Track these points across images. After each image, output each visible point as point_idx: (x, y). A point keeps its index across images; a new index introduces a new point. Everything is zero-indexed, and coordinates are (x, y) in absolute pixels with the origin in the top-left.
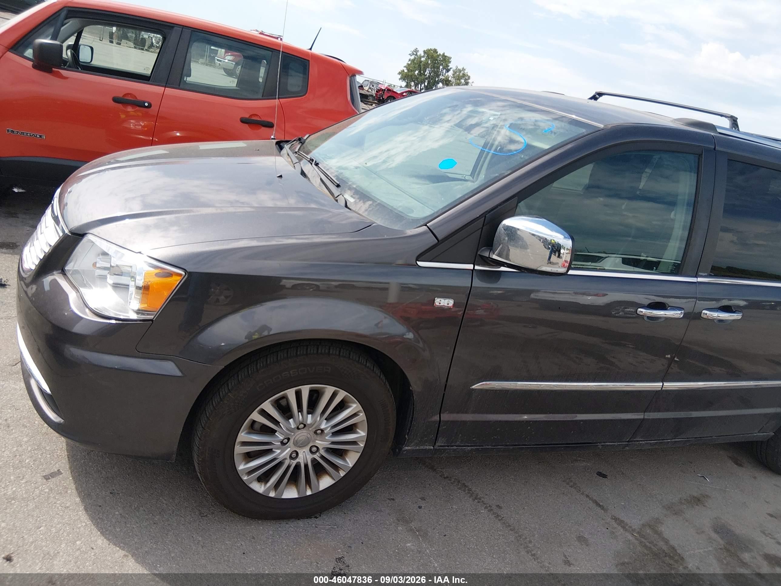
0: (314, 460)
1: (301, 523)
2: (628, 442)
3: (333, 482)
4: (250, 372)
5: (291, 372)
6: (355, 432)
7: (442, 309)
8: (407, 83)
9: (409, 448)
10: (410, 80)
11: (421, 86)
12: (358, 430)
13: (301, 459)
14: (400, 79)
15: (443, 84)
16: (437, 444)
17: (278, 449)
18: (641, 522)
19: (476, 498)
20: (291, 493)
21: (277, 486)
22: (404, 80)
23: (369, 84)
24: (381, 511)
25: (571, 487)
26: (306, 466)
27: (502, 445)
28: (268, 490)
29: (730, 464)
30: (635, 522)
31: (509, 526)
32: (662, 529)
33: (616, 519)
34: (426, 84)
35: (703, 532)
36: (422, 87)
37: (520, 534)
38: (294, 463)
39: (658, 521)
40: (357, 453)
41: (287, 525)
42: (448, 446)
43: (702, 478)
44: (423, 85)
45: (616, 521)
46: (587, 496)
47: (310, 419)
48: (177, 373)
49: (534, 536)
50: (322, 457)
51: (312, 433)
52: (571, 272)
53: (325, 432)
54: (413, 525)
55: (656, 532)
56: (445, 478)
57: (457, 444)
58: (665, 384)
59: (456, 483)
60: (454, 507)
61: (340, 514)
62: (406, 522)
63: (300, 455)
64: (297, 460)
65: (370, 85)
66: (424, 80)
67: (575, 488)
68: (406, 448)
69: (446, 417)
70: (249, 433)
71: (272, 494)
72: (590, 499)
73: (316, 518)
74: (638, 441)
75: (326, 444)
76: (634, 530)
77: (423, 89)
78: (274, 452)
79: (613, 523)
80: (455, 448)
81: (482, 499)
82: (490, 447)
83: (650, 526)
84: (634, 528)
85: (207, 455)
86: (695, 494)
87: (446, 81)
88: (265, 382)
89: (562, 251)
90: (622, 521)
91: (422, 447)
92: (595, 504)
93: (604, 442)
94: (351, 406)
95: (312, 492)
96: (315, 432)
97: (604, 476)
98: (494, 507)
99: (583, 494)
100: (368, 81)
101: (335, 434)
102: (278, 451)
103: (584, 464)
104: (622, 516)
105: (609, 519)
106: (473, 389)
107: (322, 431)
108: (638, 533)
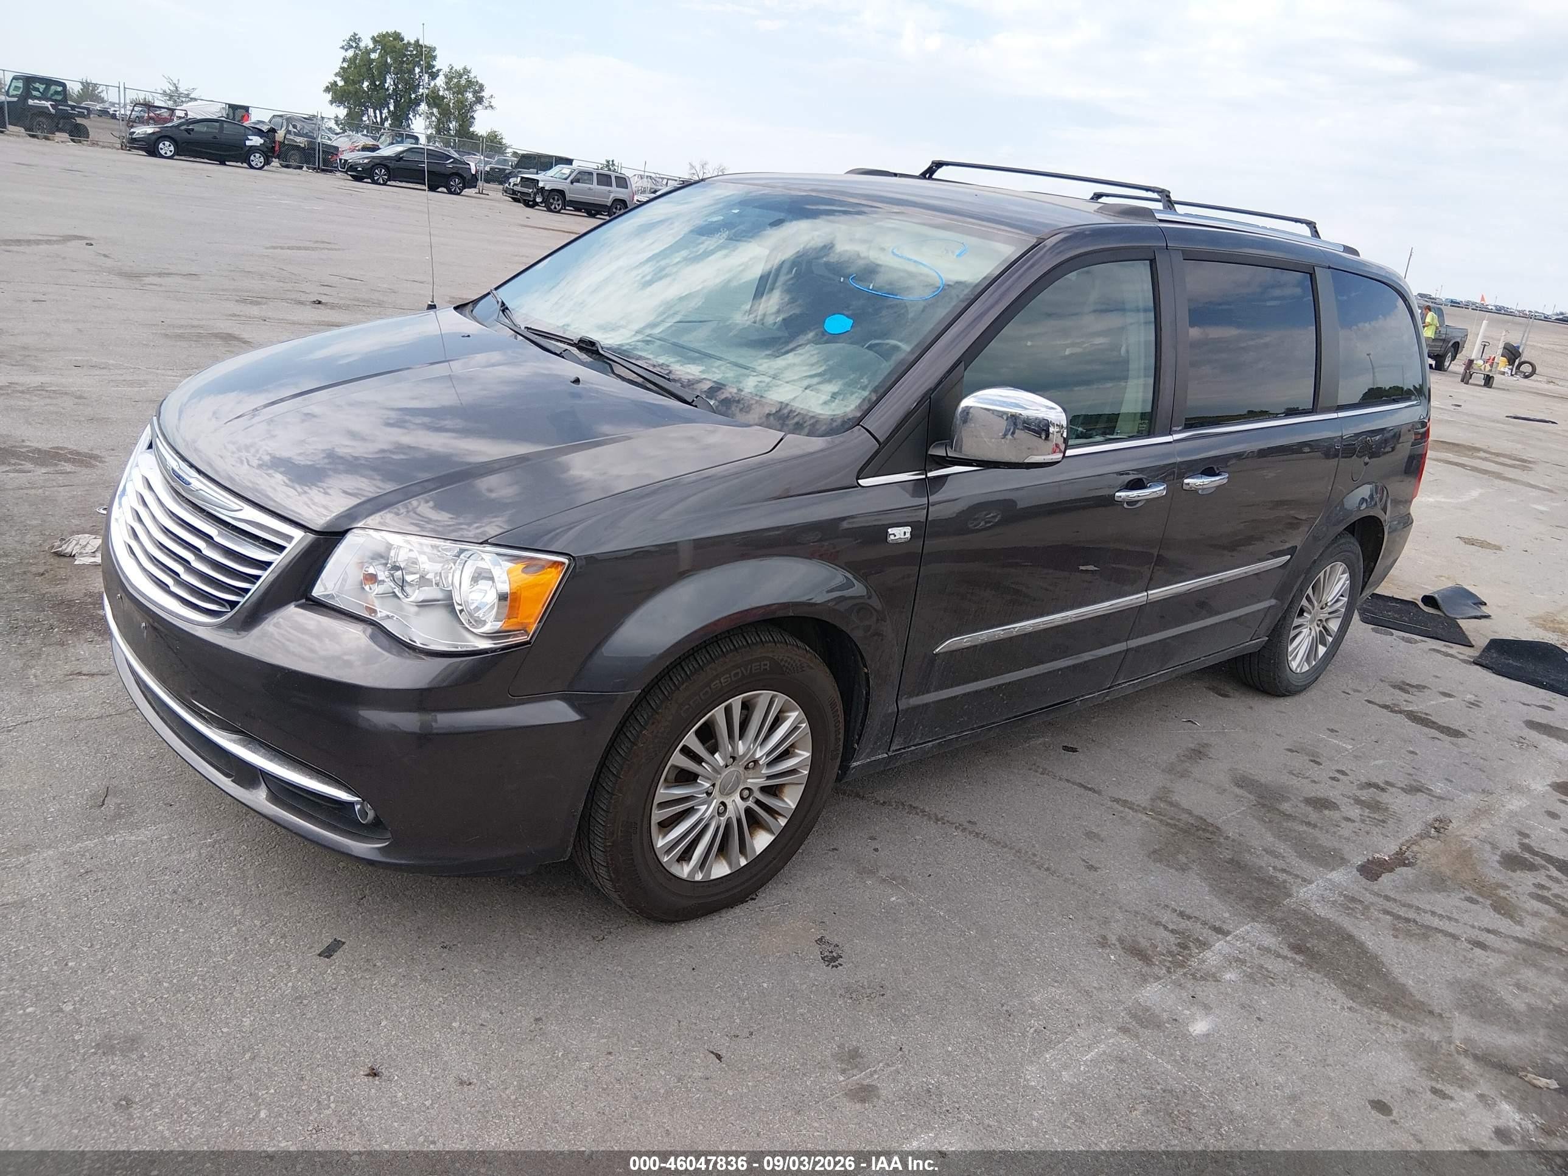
0: (748, 811)
1: (738, 911)
2: (1109, 688)
3: (773, 838)
4: (666, 693)
5: (722, 681)
6: (795, 755)
7: (898, 544)
8: (350, 108)
9: (858, 763)
10: (355, 103)
11: (381, 113)
12: (797, 751)
13: (731, 812)
14: (331, 102)
15: (429, 105)
16: (893, 748)
17: (702, 804)
18: (1148, 797)
19: (937, 820)
20: (720, 870)
21: (702, 865)
22: (341, 102)
23: (285, 124)
24: (830, 868)
25: (1042, 774)
26: (739, 821)
27: (968, 730)
28: (693, 872)
29: (1213, 697)
30: (1142, 798)
31: (999, 843)
32: (1175, 798)
33: (1117, 801)
34: (392, 108)
35: (1225, 790)
36: (384, 116)
37: (1017, 848)
38: (723, 819)
39: (1166, 790)
40: (799, 786)
41: (723, 919)
42: (904, 748)
43: (1189, 723)
44: (385, 111)
45: (1118, 803)
46: (1068, 781)
47: (741, 747)
48: (572, 716)
49: (1034, 846)
50: (758, 802)
51: (741, 770)
52: (1069, 453)
53: (761, 762)
54: (883, 873)
55: (1171, 804)
56: (882, 804)
57: (917, 741)
58: (1150, 592)
59: (901, 807)
60: (917, 837)
61: (780, 885)
62: (872, 873)
63: (730, 807)
64: (727, 815)
65: (288, 126)
66: (385, 100)
67: (1048, 774)
68: (855, 764)
69: (904, 704)
70: (668, 788)
71: (699, 877)
72: (1074, 783)
73: (752, 899)
74: (1119, 684)
75: (762, 782)
76: (1144, 808)
77: (386, 119)
78: (698, 810)
79: (1116, 805)
80: (913, 748)
81: (946, 819)
82: (954, 736)
83: (1161, 799)
84: (1143, 805)
85: (619, 833)
86: (1192, 746)
87: (434, 98)
88: (691, 703)
89: (1051, 429)
90: (1126, 801)
91: (873, 759)
92: (1083, 789)
93: (1082, 696)
94: (788, 717)
95: (747, 859)
96: (746, 768)
97: (1074, 750)
98: (966, 825)
99: (1060, 779)
100: (281, 116)
101: (770, 764)
102: (704, 808)
103: (1041, 740)
104: (1121, 794)
105: (1109, 803)
106: (937, 654)
107: (756, 762)
108: (1151, 810)
